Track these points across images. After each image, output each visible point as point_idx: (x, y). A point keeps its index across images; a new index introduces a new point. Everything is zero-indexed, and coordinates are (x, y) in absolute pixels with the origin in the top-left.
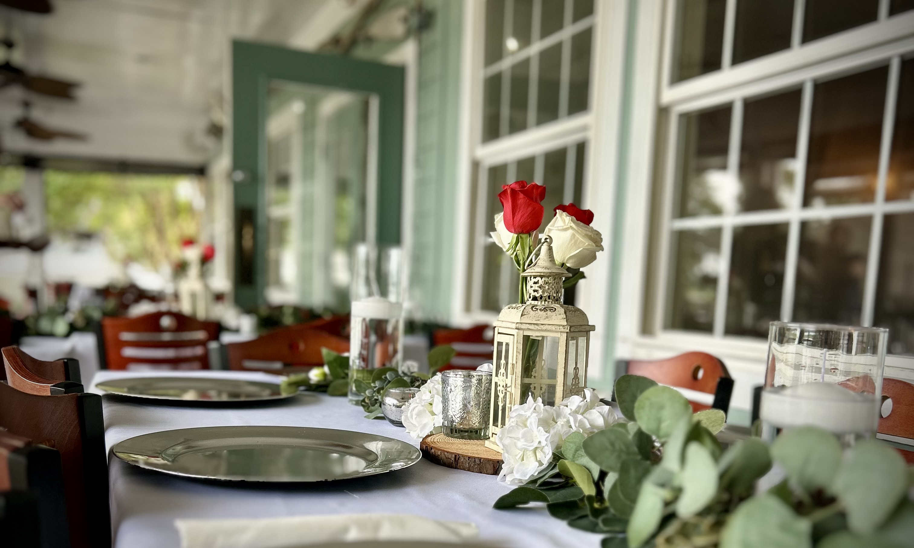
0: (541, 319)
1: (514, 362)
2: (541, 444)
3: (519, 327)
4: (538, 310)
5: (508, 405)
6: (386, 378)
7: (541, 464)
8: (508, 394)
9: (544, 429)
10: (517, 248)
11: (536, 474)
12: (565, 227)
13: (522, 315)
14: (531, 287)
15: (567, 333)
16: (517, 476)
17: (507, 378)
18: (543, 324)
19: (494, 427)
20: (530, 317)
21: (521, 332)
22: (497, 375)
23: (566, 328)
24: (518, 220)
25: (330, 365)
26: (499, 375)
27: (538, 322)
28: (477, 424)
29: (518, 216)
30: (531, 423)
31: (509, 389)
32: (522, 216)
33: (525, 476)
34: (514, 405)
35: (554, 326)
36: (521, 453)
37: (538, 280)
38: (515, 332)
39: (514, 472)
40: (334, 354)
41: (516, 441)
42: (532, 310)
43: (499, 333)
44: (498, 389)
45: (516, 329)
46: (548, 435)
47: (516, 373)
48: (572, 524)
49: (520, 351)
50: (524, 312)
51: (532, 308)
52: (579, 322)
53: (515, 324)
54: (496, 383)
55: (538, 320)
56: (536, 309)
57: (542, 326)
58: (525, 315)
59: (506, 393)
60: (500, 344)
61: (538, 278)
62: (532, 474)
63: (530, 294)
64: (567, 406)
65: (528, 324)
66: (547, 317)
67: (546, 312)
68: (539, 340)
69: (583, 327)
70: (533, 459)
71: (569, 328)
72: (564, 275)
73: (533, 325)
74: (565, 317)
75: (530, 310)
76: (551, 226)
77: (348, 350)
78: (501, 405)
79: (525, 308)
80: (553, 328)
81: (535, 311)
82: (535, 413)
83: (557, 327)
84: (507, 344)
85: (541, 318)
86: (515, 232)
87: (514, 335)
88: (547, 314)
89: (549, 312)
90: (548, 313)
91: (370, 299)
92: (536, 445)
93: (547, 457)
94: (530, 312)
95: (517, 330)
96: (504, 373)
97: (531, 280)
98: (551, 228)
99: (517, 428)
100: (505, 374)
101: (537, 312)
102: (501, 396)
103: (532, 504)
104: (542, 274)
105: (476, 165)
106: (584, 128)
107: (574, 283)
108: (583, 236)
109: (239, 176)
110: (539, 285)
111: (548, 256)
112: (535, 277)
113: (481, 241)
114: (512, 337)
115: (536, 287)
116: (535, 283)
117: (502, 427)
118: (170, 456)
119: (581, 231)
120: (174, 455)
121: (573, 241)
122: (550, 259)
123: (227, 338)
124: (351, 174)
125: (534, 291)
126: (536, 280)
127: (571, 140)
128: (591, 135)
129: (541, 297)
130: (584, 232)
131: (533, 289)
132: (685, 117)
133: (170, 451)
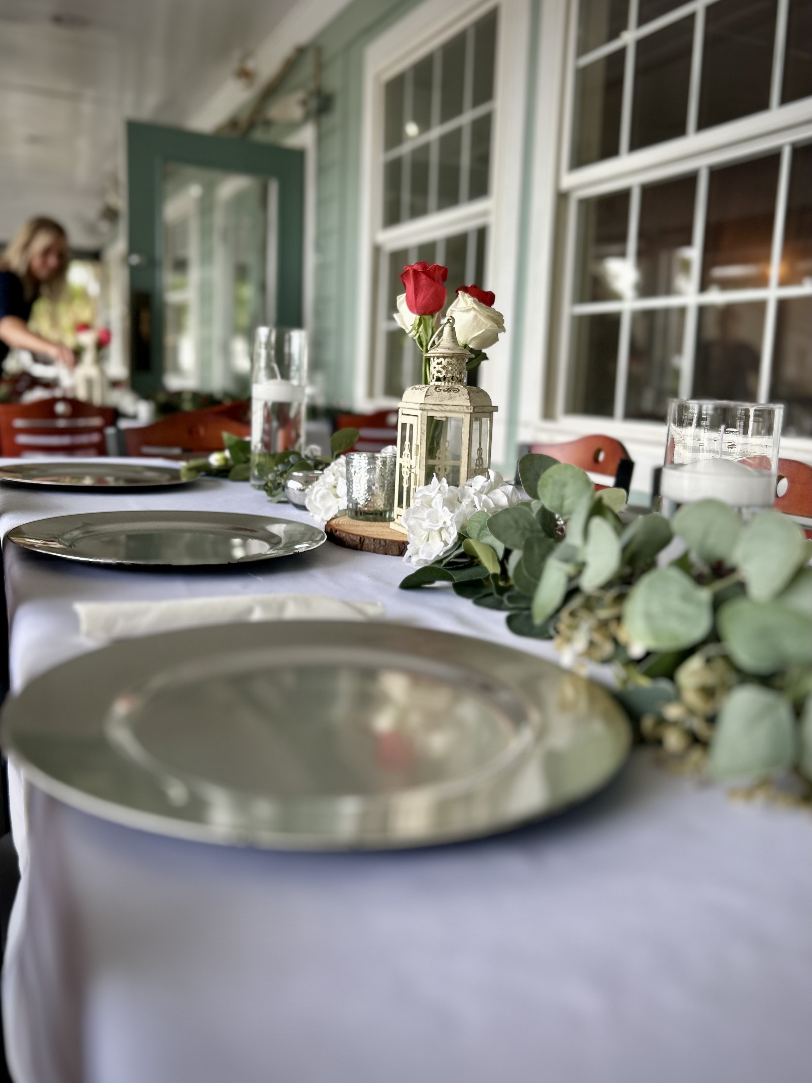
0: (445, 400)
1: (419, 444)
2: (446, 524)
3: (423, 408)
4: (442, 391)
5: (412, 486)
6: (289, 461)
7: (446, 544)
8: (413, 475)
9: (449, 509)
10: (420, 330)
11: (441, 554)
12: (467, 308)
13: (426, 396)
14: (435, 368)
15: (471, 413)
16: (423, 556)
17: (411, 459)
18: (446, 405)
19: (399, 509)
20: (434, 398)
21: (425, 413)
22: (401, 457)
23: (470, 409)
24: (420, 302)
25: (231, 449)
26: (403, 456)
27: (442, 403)
28: (382, 506)
29: (420, 298)
30: (436, 503)
31: (413, 470)
32: (424, 298)
33: (431, 556)
34: (419, 486)
35: (457, 407)
36: (427, 533)
37: (442, 361)
38: (419, 413)
39: (420, 553)
40: (235, 438)
41: (421, 521)
42: (436, 391)
43: (403, 414)
44: (403, 470)
45: (420, 409)
46: (452, 515)
47: (420, 454)
48: (478, 602)
49: (424, 432)
50: (428, 393)
51: (436, 389)
52: (482, 403)
53: (419, 405)
54: (401, 465)
55: (442, 401)
56: (439, 390)
57: (446, 407)
58: (429, 396)
59: (410, 474)
60: (404, 425)
61: (441, 359)
62: (437, 554)
63: (434, 375)
64: (471, 486)
65: (431, 405)
66: (451, 398)
67: (450, 393)
68: (443, 421)
69: (486, 408)
70: (438, 539)
71: (472, 409)
72: (467, 356)
73: (436, 406)
74: (468, 397)
75: (434, 391)
76: (454, 307)
77: (249, 433)
78: (405, 486)
79: (428, 389)
80: (457, 409)
81: (439, 392)
82: (440, 493)
83: (461, 408)
84: (411, 426)
85: (444, 398)
86: (418, 313)
87: (417, 416)
88: (450, 395)
89: (452, 393)
90: (452, 395)
91: (272, 382)
92: (441, 525)
93: (452, 537)
94: (434, 392)
95: (421, 411)
96: (408, 454)
97: (434, 361)
98: (453, 309)
99: (422, 508)
100: (409, 456)
101: (440, 392)
102: (406, 477)
103: (438, 584)
104: (445, 355)
105: (377, 250)
106: (485, 213)
107: (476, 364)
108: (485, 317)
109: (135, 259)
110: (443, 365)
111: (451, 337)
112: (438, 358)
113: (383, 326)
114: (416, 417)
115: (439, 368)
116: (438, 364)
117: (407, 508)
118: (67, 540)
119: (483, 312)
120: (72, 540)
121: (475, 323)
122: (453, 340)
123: (124, 424)
124: (251, 259)
125: (438, 372)
126: (439, 361)
127: (472, 225)
128: (492, 220)
129: (445, 378)
130: (487, 313)
131: (436, 369)
132: (585, 203)
133: (67, 536)
